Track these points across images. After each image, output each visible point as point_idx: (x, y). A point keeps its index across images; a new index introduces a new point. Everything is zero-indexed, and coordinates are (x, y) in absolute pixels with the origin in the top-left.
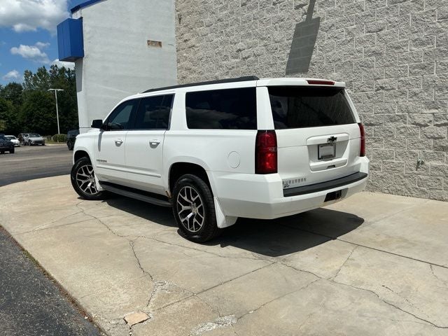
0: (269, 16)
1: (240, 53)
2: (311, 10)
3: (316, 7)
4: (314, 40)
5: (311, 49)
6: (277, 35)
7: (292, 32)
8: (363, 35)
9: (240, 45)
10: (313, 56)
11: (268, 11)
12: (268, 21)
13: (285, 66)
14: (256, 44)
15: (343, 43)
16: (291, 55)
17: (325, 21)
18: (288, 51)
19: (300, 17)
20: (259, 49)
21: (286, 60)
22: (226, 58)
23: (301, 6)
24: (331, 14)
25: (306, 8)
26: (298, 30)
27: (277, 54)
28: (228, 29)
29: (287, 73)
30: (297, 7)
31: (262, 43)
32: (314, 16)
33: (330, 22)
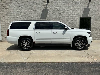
0: (35, 6)
1: (26, 13)
2: (46, 7)
3: (48, 7)
4: (47, 13)
5: (47, 15)
6: (38, 10)
7: (42, 11)
8: (58, 14)
9: (26, 11)
10: (47, 16)
11: (35, 5)
13: (40, 17)
14: (32, 12)
16: (42, 15)
17: (50, 10)
19: (44, 8)
20: (33, 12)
21: (41, 16)
22: (21, 13)
23: (44, 6)
25: (45, 6)
26: (44, 11)
27: (38, 15)
28: (22, 6)
29: (41, 19)
30: (43, 6)
31: (34, 12)
32: (47, 9)
33: (51, 10)
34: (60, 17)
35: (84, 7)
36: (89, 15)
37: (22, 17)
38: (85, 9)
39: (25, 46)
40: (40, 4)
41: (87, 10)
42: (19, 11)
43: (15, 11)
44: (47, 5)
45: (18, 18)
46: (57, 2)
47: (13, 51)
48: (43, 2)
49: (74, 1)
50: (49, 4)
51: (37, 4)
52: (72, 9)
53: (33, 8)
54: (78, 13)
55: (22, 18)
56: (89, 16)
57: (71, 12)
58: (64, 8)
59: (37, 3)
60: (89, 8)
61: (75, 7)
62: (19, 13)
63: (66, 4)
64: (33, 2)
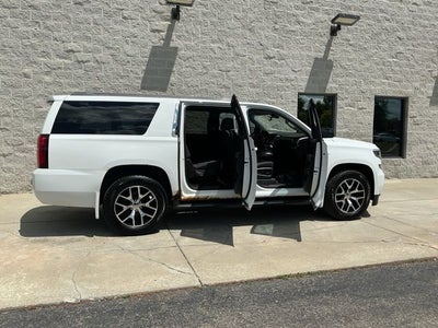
0: (117, 27)
1: (72, 55)
2: (168, 38)
3: (174, 37)
4: (172, 64)
5: (170, 72)
6: (129, 49)
7: (148, 51)
8: (216, 72)
9: (72, 45)
10: (172, 78)
11: (116, 22)
12: (116, 33)
13: (140, 81)
14: (99, 51)
15: (200, 74)
16: (146, 72)
17: (183, 52)
18: (144, 68)
19: (157, 40)
20: (104, 55)
21: (142, 75)
22: (45, 54)
23: (158, 31)
24: (188, 48)
25: (164, 34)
26: (155, 51)
27: (129, 67)
28: (50, 23)
29: (143, 88)
30: (153, 31)
31: (108, 52)
32: (172, 45)
33: (189, 53)
34: (224, 86)
35: (314, 54)
36: (329, 85)
37: (47, 73)
38: (316, 59)
39: (133, 214)
40: (140, 21)
41: (322, 67)
42: (35, 41)
43: (12, 41)
44: (171, 29)
45: (26, 76)
46: (214, 19)
47: (71, 241)
48: (154, 14)
49: (277, 27)
50: (178, 24)
51: (125, 18)
52: (271, 58)
53: (103, 35)
54: (292, 76)
55: (47, 78)
56: (331, 88)
57: (268, 68)
58: (239, 49)
59: (126, 13)
60: (331, 57)
61: (281, 51)
62: (30, 50)
63: (248, 32)
64: (106, 8)
